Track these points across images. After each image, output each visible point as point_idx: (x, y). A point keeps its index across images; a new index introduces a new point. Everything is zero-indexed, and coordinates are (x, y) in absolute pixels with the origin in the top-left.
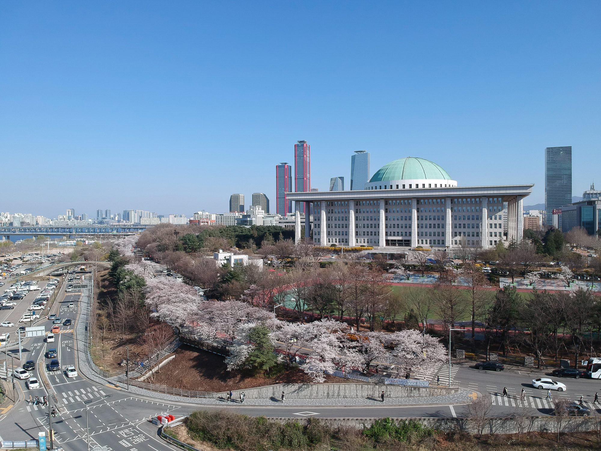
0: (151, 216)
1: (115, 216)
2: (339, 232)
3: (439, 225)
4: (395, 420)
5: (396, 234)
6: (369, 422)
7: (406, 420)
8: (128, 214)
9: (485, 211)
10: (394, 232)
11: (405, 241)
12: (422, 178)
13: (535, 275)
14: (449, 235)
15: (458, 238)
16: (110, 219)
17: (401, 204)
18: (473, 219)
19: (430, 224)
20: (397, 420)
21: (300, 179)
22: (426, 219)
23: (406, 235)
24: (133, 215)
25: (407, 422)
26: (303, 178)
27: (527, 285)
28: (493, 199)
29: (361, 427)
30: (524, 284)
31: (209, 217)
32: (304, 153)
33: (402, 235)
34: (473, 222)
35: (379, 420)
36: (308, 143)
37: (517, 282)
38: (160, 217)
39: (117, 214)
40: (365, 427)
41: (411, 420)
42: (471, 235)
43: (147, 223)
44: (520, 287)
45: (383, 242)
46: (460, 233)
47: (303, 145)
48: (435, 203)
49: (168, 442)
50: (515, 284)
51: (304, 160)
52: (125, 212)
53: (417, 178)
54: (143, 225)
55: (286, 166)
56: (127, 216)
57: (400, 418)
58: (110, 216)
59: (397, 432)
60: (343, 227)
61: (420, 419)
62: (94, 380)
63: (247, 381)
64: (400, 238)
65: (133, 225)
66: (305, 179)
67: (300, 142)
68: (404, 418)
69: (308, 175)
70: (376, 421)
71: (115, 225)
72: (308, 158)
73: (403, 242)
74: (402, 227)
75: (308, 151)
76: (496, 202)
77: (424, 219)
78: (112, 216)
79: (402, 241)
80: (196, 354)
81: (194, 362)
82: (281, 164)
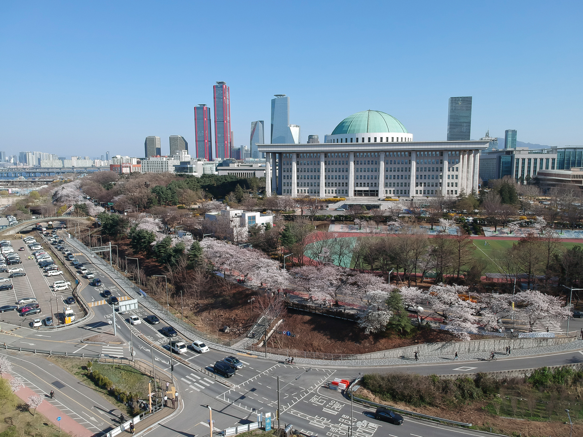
0: (51, 159)
1: (10, 158)
2: (308, 183)
3: (402, 176)
4: (551, 368)
5: (363, 185)
6: (529, 372)
7: (560, 367)
8: (25, 156)
9: (446, 163)
10: (361, 183)
11: (371, 191)
12: (385, 132)
13: (516, 225)
14: (413, 186)
15: (420, 188)
16: (5, 161)
17: (368, 157)
18: (433, 171)
19: (394, 176)
20: (553, 368)
21: (220, 122)
22: (391, 171)
23: (372, 186)
24: (30, 158)
25: (560, 369)
26: (224, 121)
27: (507, 233)
28: (451, 153)
29: (523, 376)
30: (504, 233)
31: (129, 161)
32: (223, 94)
33: (368, 186)
34: (433, 173)
35: (538, 369)
36: (227, 84)
37: (498, 231)
38: (62, 159)
39: (12, 156)
40: (526, 376)
41: (564, 367)
42: (431, 185)
43: (49, 165)
44: (502, 235)
45: (351, 193)
46: (421, 183)
47: (222, 87)
48: (399, 156)
49: (364, 405)
50: (497, 232)
51: (223, 102)
52: (21, 153)
53: (381, 132)
54: (45, 168)
55: (205, 108)
56: (23, 158)
57: (555, 366)
58: (4, 158)
59: (554, 377)
60: (312, 178)
61: (570, 366)
62: (220, 349)
63: (383, 341)
64: (367, 189)
65: (33, 168)
66: (225, 122)
67: (219, 83)
68: (558, 366)
69: (228, 119)
70: (535, 370)
71: (12, 169)
72: (228, 101)
73: (369, 192)
74: (368, 178)
75: (227, 93)
76: (454, 155)
77: (389, 170)
78: (7, 158)
79: (367, 191)
80: (307, 318)
81: (311, 325)
82: (199, 106)
